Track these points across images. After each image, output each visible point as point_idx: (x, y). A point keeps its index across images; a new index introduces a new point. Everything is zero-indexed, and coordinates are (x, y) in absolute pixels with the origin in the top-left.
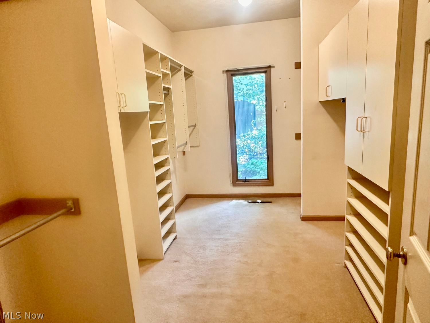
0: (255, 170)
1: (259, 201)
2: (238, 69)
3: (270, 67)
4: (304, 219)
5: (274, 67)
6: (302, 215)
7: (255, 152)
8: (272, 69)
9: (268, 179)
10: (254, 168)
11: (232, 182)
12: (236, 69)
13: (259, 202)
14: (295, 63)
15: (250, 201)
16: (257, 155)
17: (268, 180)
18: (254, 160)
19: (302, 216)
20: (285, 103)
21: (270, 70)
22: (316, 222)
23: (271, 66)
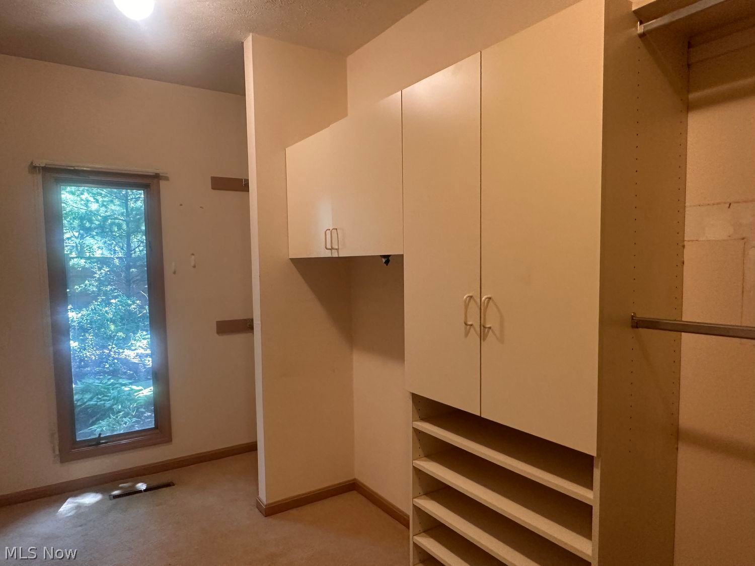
0: (99, 403)
1: (142, 486)
2: (76, 168)
3: (157, 177)
4: (273, 511)
5: (167, 179)
6: (265, 503)
7: (81, 361)
8: (163, 184)
9: (156, 427)
10: (95, 399)
11: (57, 452)
12: (73, 168)
13: (141, 491)
14: (211, 177)
15: (116, 492)
16: (86, 366)
17: (158, 431)
18: (91, 381)
19: (266, 506)
20: (193, 257)
21: (159, 183)
22: (294, 512)
23: (161, 175)
